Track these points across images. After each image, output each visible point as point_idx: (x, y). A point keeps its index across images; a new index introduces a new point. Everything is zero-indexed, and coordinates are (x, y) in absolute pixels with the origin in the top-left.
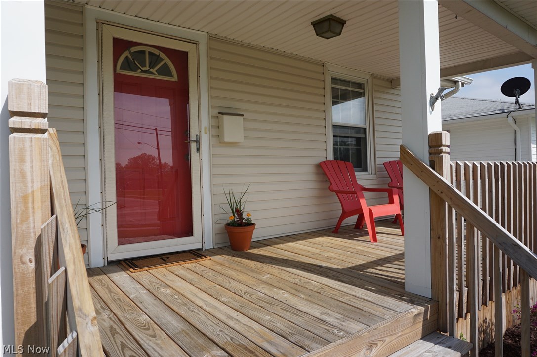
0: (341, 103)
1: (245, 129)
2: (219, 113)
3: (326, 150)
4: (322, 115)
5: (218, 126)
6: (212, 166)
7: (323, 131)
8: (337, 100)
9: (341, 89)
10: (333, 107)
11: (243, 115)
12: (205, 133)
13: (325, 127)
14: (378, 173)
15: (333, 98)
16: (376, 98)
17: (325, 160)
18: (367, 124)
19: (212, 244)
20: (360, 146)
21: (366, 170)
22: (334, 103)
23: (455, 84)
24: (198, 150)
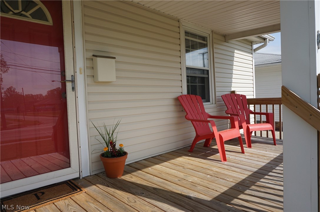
0: (192, 51)
1: (117, 70)
2: (93, 56)
3: (182, 87)
4: (178, 60)
5: (93, 67)
6: (87, 103)
7: (179, 72)
8: (189, 49)
9: (192, 41)
10: (186, 54)
11: (115, 58)
12: (81, 73)
13: (181, 69)
14: (217, 103)
15: (186, 47)
16: (216, 48)
17: (181, 94)
18: (209, 67)
19: (89, 172)
20: (204, 83)
21: (209, 101)
22: (187, 51)
23: (265, 40)
24: (73, 89)
